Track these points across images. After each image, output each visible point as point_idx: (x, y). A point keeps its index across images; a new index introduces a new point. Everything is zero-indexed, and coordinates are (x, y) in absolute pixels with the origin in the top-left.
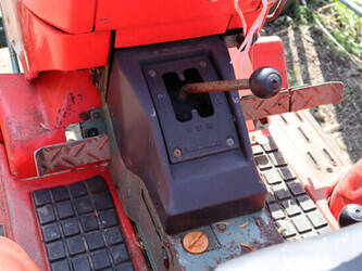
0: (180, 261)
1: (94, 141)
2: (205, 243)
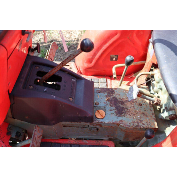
0: (106, 122)
1: (36, 132)
2: (101, 111)
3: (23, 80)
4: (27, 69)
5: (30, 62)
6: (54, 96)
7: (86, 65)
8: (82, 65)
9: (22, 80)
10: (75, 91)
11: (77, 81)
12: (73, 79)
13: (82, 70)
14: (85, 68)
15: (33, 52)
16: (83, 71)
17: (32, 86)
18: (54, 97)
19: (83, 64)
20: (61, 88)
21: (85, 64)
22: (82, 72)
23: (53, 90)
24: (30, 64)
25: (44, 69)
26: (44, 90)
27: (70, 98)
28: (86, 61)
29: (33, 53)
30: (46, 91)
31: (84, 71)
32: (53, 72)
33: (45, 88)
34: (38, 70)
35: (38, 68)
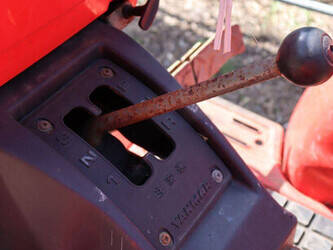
3: (31, 90)
4: (69, 63)
5: (92, 45)
6: (106, 194)
7: (315, 154)
8: (301, 146)
9: (29, 87)
10: (202, 219)
11: (229, 184)
12: (216, 172)
13: (293, 165)
14: (305, 164)
15: (126, 18)
16: (296, 172)
17: (52, 124)
18: (103, 197)
19: (307, 146)
20: (151, 181)
21: (313, 146)
22: (292, 172)
23: (116, 176)
24: (88, 51)
25: (128, 88)
26: (83, 160)
27: (165, 234)
28: (319, 138)
29: (124, 20)
30: (87, 163)
31: (300, 174)
32: (149, 108)
33: (91, 152)
34: (103, 83)
35: (110, 74)
